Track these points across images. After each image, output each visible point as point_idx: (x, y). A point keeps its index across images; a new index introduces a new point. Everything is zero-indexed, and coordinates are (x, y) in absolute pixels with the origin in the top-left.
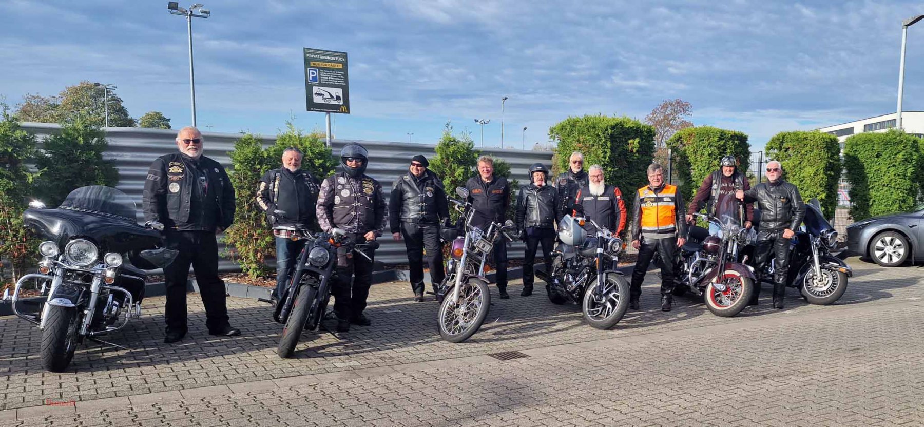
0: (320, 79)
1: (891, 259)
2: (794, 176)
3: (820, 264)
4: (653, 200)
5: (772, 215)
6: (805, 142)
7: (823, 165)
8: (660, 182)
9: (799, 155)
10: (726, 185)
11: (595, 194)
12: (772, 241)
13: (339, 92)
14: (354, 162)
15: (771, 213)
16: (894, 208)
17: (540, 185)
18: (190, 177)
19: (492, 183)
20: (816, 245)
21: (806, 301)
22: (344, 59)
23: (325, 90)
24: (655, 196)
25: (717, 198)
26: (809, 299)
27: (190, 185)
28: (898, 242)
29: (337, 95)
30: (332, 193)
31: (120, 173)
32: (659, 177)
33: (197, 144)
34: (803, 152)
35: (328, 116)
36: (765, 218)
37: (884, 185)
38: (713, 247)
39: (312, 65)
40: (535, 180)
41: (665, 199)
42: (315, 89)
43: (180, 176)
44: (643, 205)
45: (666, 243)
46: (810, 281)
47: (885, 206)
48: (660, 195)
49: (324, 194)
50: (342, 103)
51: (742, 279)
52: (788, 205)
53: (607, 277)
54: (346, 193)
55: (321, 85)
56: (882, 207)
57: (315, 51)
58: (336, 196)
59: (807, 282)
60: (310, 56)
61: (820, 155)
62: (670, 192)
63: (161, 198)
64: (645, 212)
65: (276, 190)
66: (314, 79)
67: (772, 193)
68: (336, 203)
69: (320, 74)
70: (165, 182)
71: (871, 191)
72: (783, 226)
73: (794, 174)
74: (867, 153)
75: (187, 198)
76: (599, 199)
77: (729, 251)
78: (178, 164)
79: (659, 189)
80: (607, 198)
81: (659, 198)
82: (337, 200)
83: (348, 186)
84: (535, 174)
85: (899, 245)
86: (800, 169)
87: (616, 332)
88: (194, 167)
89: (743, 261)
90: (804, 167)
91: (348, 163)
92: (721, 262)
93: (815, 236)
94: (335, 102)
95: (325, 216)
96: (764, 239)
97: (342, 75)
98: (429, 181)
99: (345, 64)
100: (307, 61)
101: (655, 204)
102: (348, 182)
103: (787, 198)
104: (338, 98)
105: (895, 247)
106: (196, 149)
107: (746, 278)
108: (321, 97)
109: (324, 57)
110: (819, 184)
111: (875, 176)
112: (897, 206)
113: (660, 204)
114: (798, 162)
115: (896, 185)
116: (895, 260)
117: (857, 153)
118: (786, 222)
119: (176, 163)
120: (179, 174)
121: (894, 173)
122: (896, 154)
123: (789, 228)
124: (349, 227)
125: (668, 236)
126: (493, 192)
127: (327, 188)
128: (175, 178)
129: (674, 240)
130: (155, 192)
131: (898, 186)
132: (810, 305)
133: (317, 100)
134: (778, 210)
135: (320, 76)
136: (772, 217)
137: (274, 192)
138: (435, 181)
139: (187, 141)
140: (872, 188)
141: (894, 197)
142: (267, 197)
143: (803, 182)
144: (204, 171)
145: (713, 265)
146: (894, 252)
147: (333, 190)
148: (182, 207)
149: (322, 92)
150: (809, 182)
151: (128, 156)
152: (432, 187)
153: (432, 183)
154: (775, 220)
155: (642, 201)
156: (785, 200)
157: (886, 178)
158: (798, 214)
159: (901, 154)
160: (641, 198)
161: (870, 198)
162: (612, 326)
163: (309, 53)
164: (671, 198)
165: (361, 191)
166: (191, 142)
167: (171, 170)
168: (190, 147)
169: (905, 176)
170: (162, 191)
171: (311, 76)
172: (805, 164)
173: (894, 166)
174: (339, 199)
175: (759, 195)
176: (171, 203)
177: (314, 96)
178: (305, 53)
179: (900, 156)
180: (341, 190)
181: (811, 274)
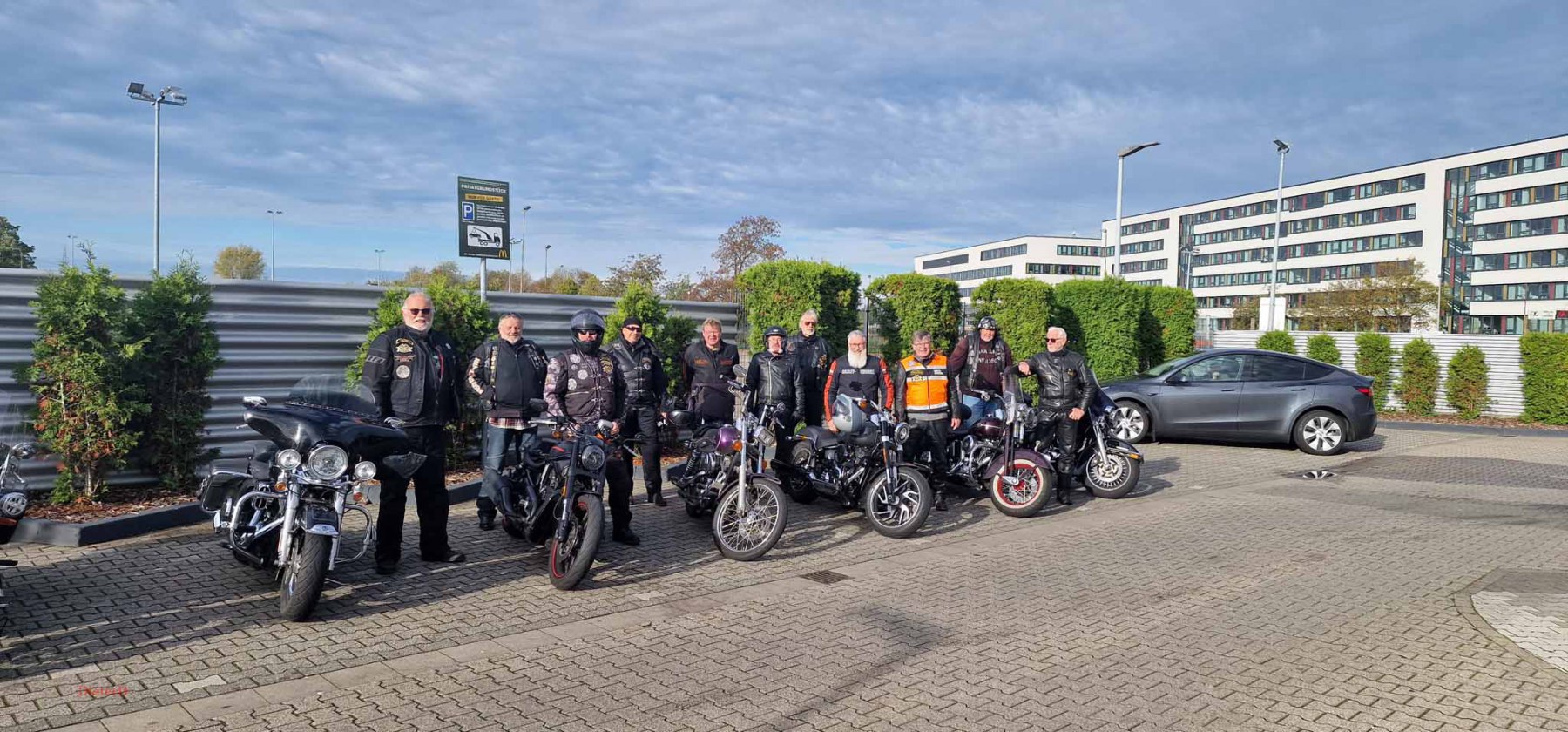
0: (476, 216)
1: (1129, 435)
2: (1008, 333)
3: (1105, 448)
4: (922, 373)
5: (1058, 391)
6: (1021, 292)
7: (1044, 321)
8: (928, 352)
9: (1014, 307)
10: (986, 351)
11: (856, 366)
12: (1056, 423)
13: (498, 232)
14: (588, 334)
15: (1056, 389)
16: (1117, 371)
17: (776, 352)
18: (423, 356)
19: (720, 352)
20: (1100, 426)
21: (1091, 493)
22: (504, 191)
23: (479, 230)
24: (924, 368)
25: (975, 366)
26: (1095, 491)
27: (422, 368)
28: (1136, 413)
29: (496, 235)
30: (565, 375)
31: (222, 339)
32: (927, 346)
33: (427, 316)
34: (1019, 304)
35: (483, 262)
36: (1049, 394)
37: (1105, 343)
38: (990, 429)
39: (467, 198)
40: (770, 346)
41: (936, 372)
42: (470, 229)
43: (411, 357)
44: (909, 380)
45: (938, 426)
46: (1095, 469)
47: (1107, 368)
48: (929, 367)
49: (555, 377)
50: (500, 246)
51: (1038, 470)
52: (1076, 379)
53: (898, 472)
54: (583, 375)
55: (477, 223)
56: (1103, 370)
57: (469, 181)
58: (570, 380)
59: (1090, 471)
60: (466, 187)
61: (1039, 308)
62: (940, 365)
63: (386, 385)
64: (912, 389)
65: (493, 367)
66: (470, 216)
67: (1056, 364)
68: (570, 388)
69: (476, 209)
70: (391, 366)
71: (1088, 350)
72: (1071, 405)
73: (1009, 330)
74: (1082, 304)
75: (420, 384)
76: (863, 372)
77: (1015, 436)
78: (407, 341)
79: (926, 361)
80: (870, 372)
81: (928, 371)
82: (572, 384)
83: (584, 365)
84: (771, 338)
85: (1137, 418)
86: (1016, 324)
87: (918, 541)
88: (424, 344)
89: (1036, 448)
90: (1021, 322)
91: (580, 335)
92: (1006, 448)
93: (1097, 415)
94: (493, 245)
95: (557, 406)
96: (1047, 420)
97: (503, 211)
98: (647, 351)
99: (506, 197)
100: (462, 193)
101: (925, 378)
102: (583, 360)
103: (1075, 371)
104: (497, 239)
105: (1132, 420)
106: (424, 321)
107: (1044, 470)
108: (476, 239)
109: (481, 189)
110: (1039, 343)
111: (1094, 332)
112: (1120, 368)
113: (930, 378)
114: (1014, 316)
115: (1119, 343)
116: (1133, 435)
117: (1070, 304)
118: (1074, 401)
119: (403, 341)
120: (408, 354)
121: (1115, 329)
122: (1117, 307)
123: (1077, 406)
124: (589, 418)
125: (941, 416)
126: (722, 363)
127: (558, 371)
128: (404, 359)
129: (949, 419)
130: (378, 380)
131: (1121, 345)
132: (1097, 500)
133: (472, 242)
134: (1065, 384)
135: (476, 212)
136: (1058, 394)
137: (490, 369)
138: (652, 349)
139: (415, 312)
140: (1090, 347)
141: (1116, 357)
142: (481, 376)
143: (1021, 340)
144: (436, 348)
145: (991, 452)
146: (1132, 426)
147: (566, 372)
148: (412, 397)
149: (478, 232)
150: (1027, 340)
151: (229, 317)
152: (649, 357)
153: (650, 353)
154: (1061, 397)
155: (908, 374)
156: (1072, 374)
157: (1106, 335)
158: (1088, 390)
159: (1123, 306)
160: (907, 370)
161: (1089, 359)
162: (911, 533)
163: (464, 183)
164: (942, 371)
165: (602, 372)
166: (420, 312)
167: (399, 349)
168: (417, 319)
169: (1127, 332)
170: (387, 377)
171: (466, 211)
172: (1022, 319)
173: (1115, 320)
174: (575, 382)
175: (1041, 367)
176: (397, 392)
177: (469, 237)
178: (460, 183)
179: (1122, 309)
180: (576, 372)
181: (1095, 461)
